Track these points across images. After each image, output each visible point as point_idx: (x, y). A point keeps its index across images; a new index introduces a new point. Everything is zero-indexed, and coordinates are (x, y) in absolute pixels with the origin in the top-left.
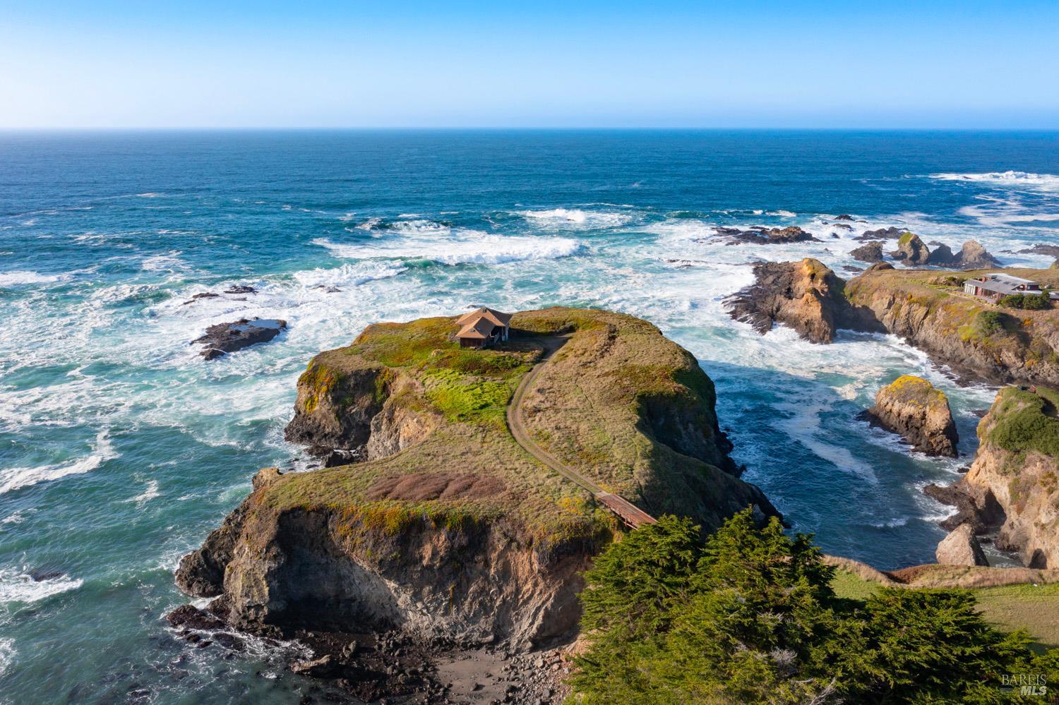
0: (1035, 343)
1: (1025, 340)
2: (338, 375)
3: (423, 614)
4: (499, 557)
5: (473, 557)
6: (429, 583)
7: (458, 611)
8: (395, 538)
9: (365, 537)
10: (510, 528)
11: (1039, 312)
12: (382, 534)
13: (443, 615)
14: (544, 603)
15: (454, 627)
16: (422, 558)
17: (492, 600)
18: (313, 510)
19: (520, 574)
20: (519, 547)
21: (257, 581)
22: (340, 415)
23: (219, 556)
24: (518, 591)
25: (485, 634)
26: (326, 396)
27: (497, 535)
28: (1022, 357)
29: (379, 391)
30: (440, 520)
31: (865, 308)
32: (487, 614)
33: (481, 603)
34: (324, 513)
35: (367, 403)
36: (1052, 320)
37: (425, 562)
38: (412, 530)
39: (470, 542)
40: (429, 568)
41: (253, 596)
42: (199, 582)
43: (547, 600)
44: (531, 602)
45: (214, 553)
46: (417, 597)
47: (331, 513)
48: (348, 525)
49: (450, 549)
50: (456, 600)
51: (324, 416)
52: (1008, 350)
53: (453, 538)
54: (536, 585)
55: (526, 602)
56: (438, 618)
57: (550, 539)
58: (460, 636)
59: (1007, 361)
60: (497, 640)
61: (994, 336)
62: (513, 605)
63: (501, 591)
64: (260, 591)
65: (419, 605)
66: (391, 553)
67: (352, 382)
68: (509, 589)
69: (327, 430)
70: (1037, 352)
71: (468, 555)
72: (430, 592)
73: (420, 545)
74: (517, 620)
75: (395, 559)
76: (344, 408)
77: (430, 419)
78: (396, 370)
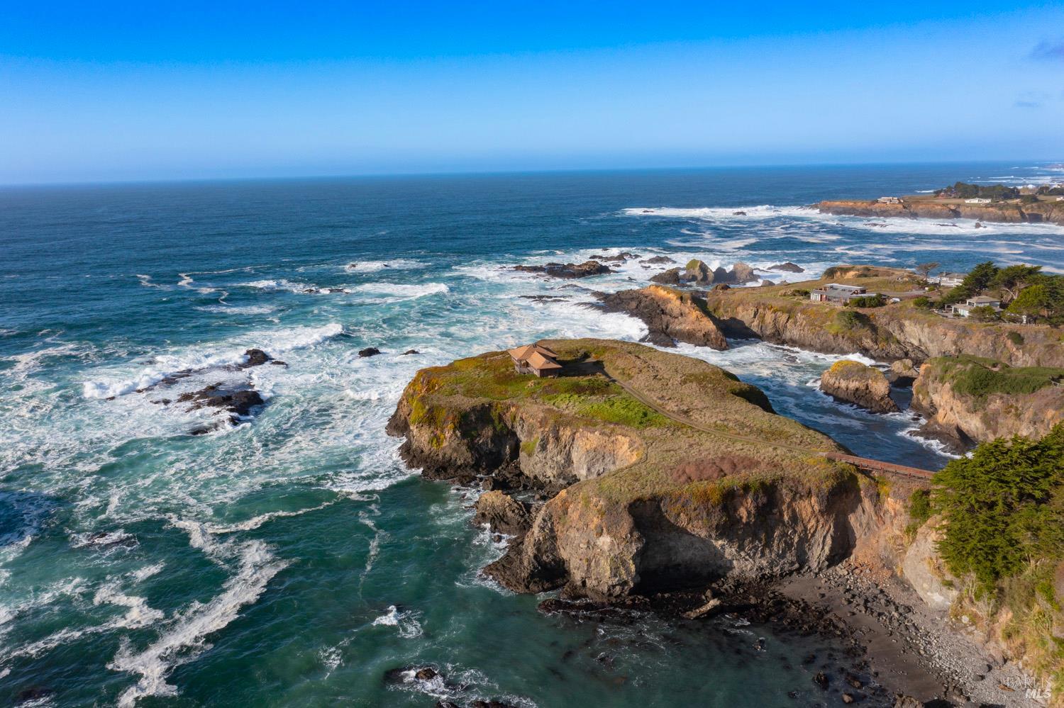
0: (880, 331)
1: (874, 329)
2: (460, 412)
3: (747, 560)
4: (788, 507)
5: (771, 510)
6: (749, 536)
7: (771, 551)
8: (720, 507)
9: (698, 511)
10: (792, 484)
11: (877, 309)
12: (710, 506)
13: (760, 557)
14: (828, 532)
15: (772, 564)
16: (741, 518)
17: (791, 539)
18: (649, 500)
19: (804, 516)
20: (801, 497)
21: (624, 562)
22: (472, 447)
23: (548, 557)
24: (806, 529)
25: (792, 563)
26: (454, 432)
27: (784, 491)
28: (876, 342)
29: (497, 422)
30: (746, 488)
31: (733, 319)
32: (790, 549)
33: (785, 542)
34: (656, 500)
35: (490, 433)
36: (887, 313)
37: (744, 520)
38: (729, 499)
39: (768, 500)
40: (748, 523)
41: (620, 575)
42: (535, 582)
43: (829, 529)
44: (817, 535)
45: (542, 556)
46: (741, 548)
47: (662, 499)
48: (679, 505)
49: (757, 507)
50: (768, 545)
51: (455, 450)
52: (866, 338)
53: (757, 499)
54: (818, 521)
55: (813, 535)
56: (757, 561)
57: (824, 486)
58: (777, 570)
59: (867, 346)
60: (801, 567)
61: (854, 329)
62: (805, 540)
63: (795, 532)
64: (627, 570)
65: (743, 554)
66: (722, 518)
67: (473, 418)
68: (799, 528)
69: (459, 463)
70: (884, 337)
71: (768, 509)
72: (750, 542)
73: (736, 510)
74: (809, 549)
75: (725, 522)
76: (472, 440)
77: (618, 430)
78: (508, 402)
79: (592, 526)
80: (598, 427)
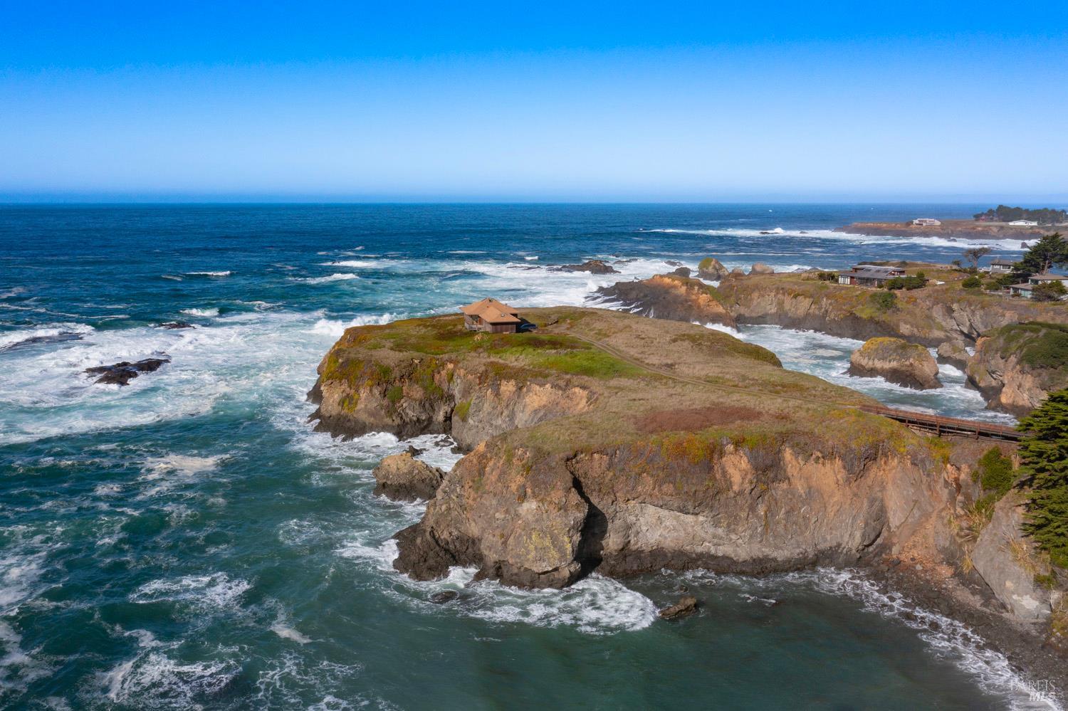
2: (380, 368)
3: (737, 546)
5: (776, 477)
6: (742, 510)
7: (775, 535)
9: (668, 470)
10: (807, 441)
12: (686, 464)
13: (760, 543)
16: (731, 483)
17: (804, 518)
18: (597, 451)
19: (824, 487)
21: (555, 540)
22: (391, 411)
23: (451, 533)
24: (827, 505)
26: (371, 390)
29: (428, 381)
30: (740, 441)
33: (796, 523)
34: (608, 453)
35: (419, 394)
37: (736, 487)
38: (713, 456)
39: (773, 461)
40: (741, 492)
41: (549, 559)
43: (861, 507)
45: (443, 532)
47: (617, 453)
48: (641, 462)
49: (756, 471)
50: (770, 525)
51: (371, 414)
52: (905, 323)
54: (844, 496)
55: (837, 515)
56: (756, 547)
57: (854, 445)
62: (825, 520)
63: (811, 508)
64: (561, 551)
66: (703, 482)
67: (397, 374)
68: (817, 505)
71: (772, 475)
72: (744, 520)
73: (725, 471)
75: (708, 488)
76: (394, 403)
77: (575, 380)
78: (446, 357)
79: (514, 487)
80: (549, 379)
